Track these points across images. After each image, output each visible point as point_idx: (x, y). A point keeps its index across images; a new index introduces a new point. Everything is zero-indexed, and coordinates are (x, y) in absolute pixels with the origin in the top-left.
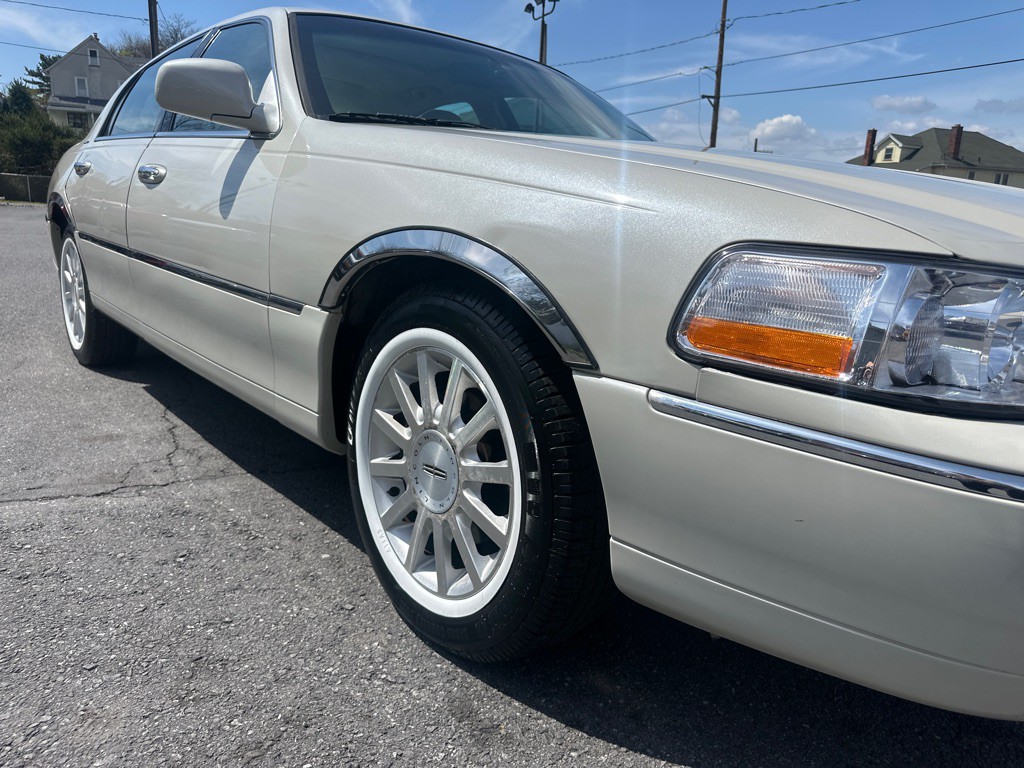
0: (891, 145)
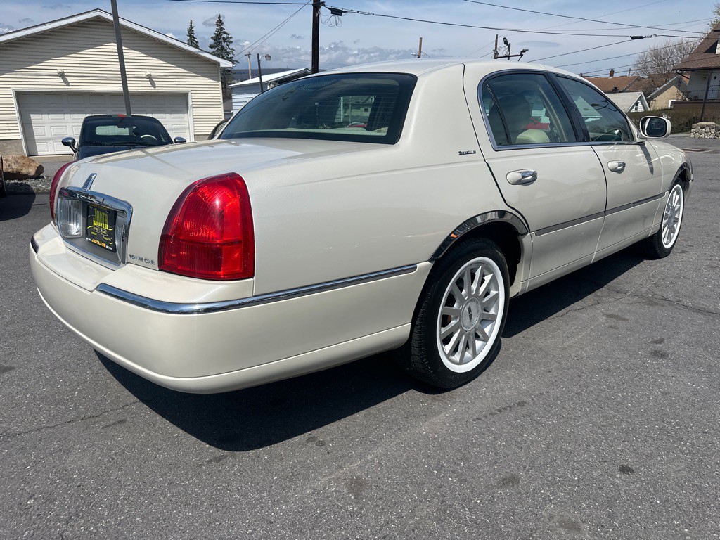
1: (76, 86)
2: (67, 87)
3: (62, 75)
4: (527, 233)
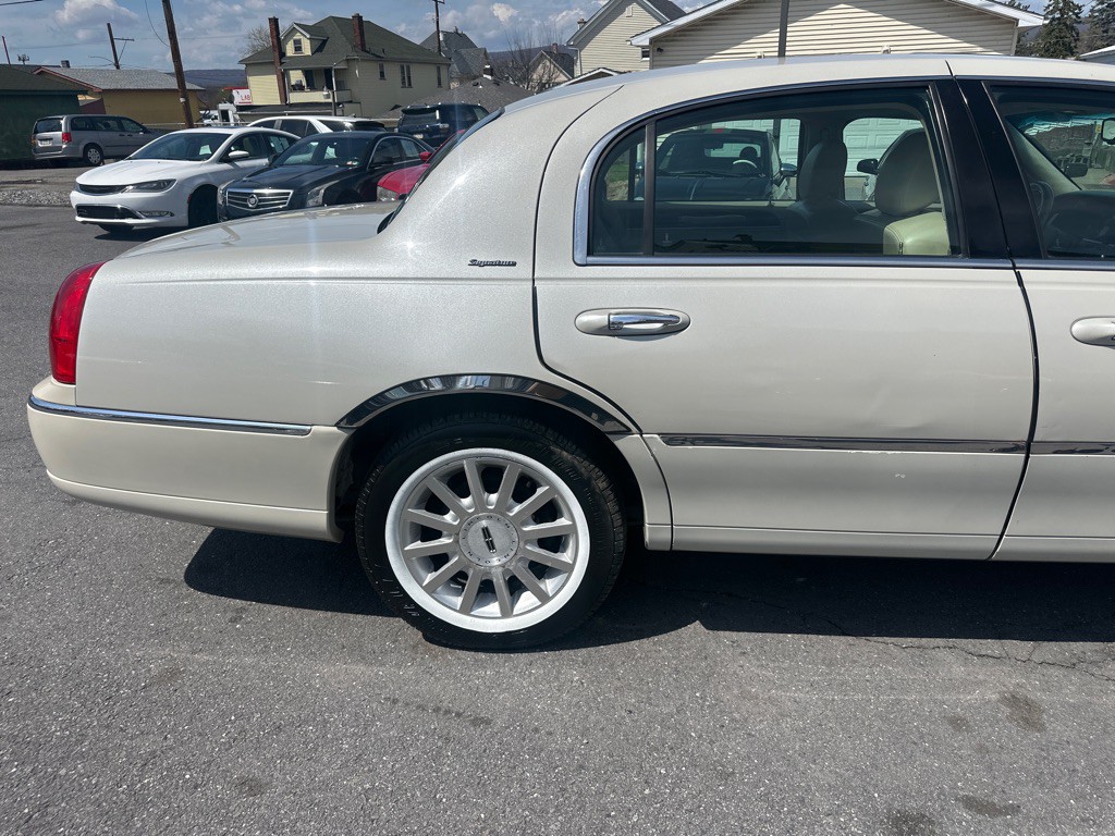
0: (297, 36)
4: (628, 431)
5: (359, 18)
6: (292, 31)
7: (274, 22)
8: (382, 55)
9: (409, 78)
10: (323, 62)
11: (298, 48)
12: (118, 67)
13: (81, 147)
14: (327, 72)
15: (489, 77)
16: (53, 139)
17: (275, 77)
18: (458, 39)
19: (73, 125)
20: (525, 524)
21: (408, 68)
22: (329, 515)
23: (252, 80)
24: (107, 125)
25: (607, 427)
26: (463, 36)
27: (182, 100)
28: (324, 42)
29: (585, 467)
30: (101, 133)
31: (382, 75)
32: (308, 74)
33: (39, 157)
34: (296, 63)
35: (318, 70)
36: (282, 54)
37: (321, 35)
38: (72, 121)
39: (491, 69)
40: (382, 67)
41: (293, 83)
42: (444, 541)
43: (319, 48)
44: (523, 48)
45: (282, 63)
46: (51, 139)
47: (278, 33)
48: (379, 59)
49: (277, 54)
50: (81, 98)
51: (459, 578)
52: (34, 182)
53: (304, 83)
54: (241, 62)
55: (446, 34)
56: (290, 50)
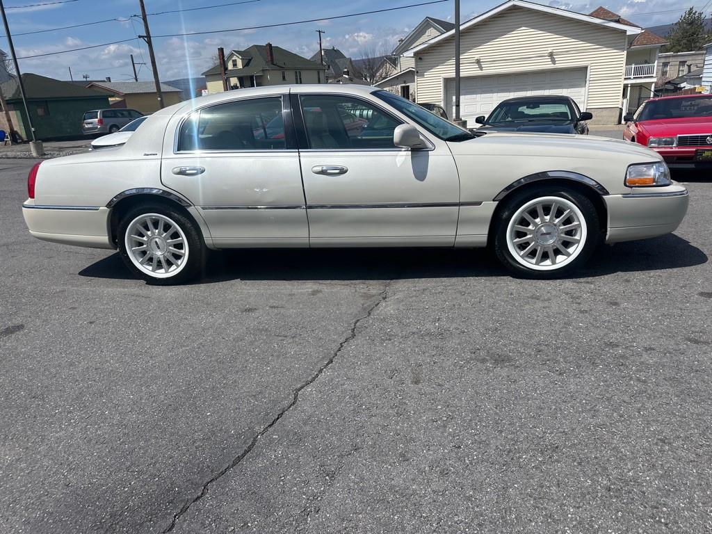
0: (234, 58)
1: (489, 70)
2: (480, 71)
3: (478, 62)
4: (191, 206)
5: (270, 45)
6: (232, 55)
7: (221, 50)
8: (284, 66)
9: (300, 79)
10: (249, 72)
11: (235, 65)
12: (137, 80)
13: (108, 127)
14: (251, 78)
15: (347, 76)
16: (93, 123)
17: (222, 82)
18: (334, 54)
19: (104, 116)
20: (168, 239)
21: (300, 73)
22: (109, 238)
23: (209, 84)
24: (122, 114)
25: (183, 204)
26: (337, 51)
27: (159, 99)
28: (250, 60)
29: (183, 219)
30: (119, 119)
31: (284, 78)
32: (240, 79)
33: (85, 133)
34: (233, 74)
35: (246, 77)
36: (226, 69)
37: (247, 57)
38: (103, 112)
39: (348, 72)
40: (283, 73)
41: (232, 85)
42: (145, 246)
43: (247, 64)
44: (370, 57)
45: (225, 74)
46: (91, 123)
47: (223, 57)
48: (282, 68)
49: (223, 69)
50: (110, 99)
51: (151, 260)
52: (81, 147)
53: (238, 85)
54: (203, 74)
55: (326, 51)
56: (230, 66)
